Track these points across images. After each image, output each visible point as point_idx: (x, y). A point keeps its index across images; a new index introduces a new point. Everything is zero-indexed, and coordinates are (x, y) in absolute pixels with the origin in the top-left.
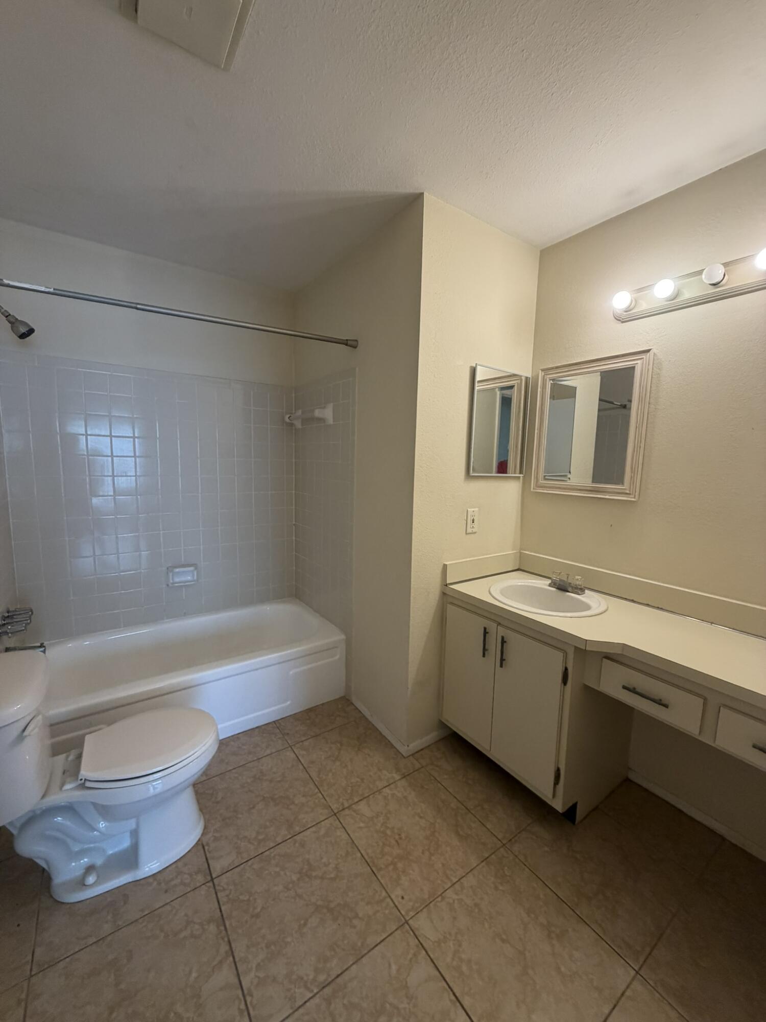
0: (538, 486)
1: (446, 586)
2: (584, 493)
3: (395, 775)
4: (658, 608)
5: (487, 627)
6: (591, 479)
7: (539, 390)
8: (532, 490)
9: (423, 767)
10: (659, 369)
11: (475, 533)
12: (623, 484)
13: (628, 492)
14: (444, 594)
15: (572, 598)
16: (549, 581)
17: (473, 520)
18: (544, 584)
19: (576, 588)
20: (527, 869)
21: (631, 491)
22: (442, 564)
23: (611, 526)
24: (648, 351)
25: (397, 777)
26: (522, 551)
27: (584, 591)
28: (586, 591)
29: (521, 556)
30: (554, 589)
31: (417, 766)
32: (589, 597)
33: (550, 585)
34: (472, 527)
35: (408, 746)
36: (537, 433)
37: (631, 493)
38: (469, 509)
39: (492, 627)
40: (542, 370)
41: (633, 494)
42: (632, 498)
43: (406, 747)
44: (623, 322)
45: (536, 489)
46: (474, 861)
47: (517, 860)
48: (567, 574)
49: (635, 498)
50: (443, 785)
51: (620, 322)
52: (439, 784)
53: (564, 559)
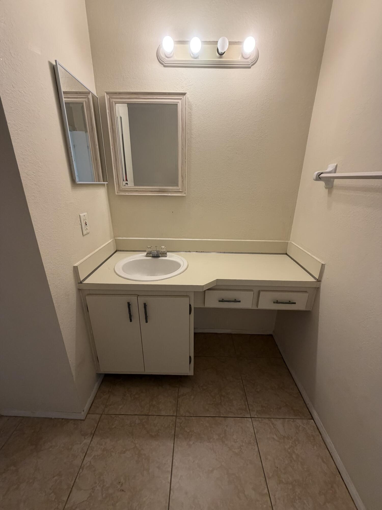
0: (120, 190)
1: (81, 283)
2: (155, 194)
3: (85, 441)
4: (202, 252)
5: (129, 301)
6: (133, 184)
7: (107, 111)
8: (116, 194)
9: (101, 415)
10: (190, 109)
11: (89, 233)
12: (177, 185)
13: (181, 191)
14: (79, 290)
15: (162, 259)
16: (145, 254)
17: (86, 223)
18: (141, 256)
19: (163, 254)
20: (193, 418)
21: (183, 190)
22: (72, 267)
23: (173, 212)
24: (184, 94)
25: (87, 441)
26: (116, 238)
27: (166, 254)
28: (168, 253)
29: (117, 242)
30: (151, 258)
31: (98, 416)
32: (171, 257)
33: (147, 256)
34: (86, 229)
35: (83, 411)
36: (112, 149)
37: (183, 191)
38: (80, 215)
39: (133, 300)
40: (108, 93)
41: (184, 192)
42: (183, 194)
43: (82, 412)
44: (165, 66)
45: (119, 193)
46: (170, 444)
47: (187, 418)
48: (156, 247)
49: (185, 194)
50: (123, 415)
51: (162, 66)
52: (120, 416)
53: (147, 237)
